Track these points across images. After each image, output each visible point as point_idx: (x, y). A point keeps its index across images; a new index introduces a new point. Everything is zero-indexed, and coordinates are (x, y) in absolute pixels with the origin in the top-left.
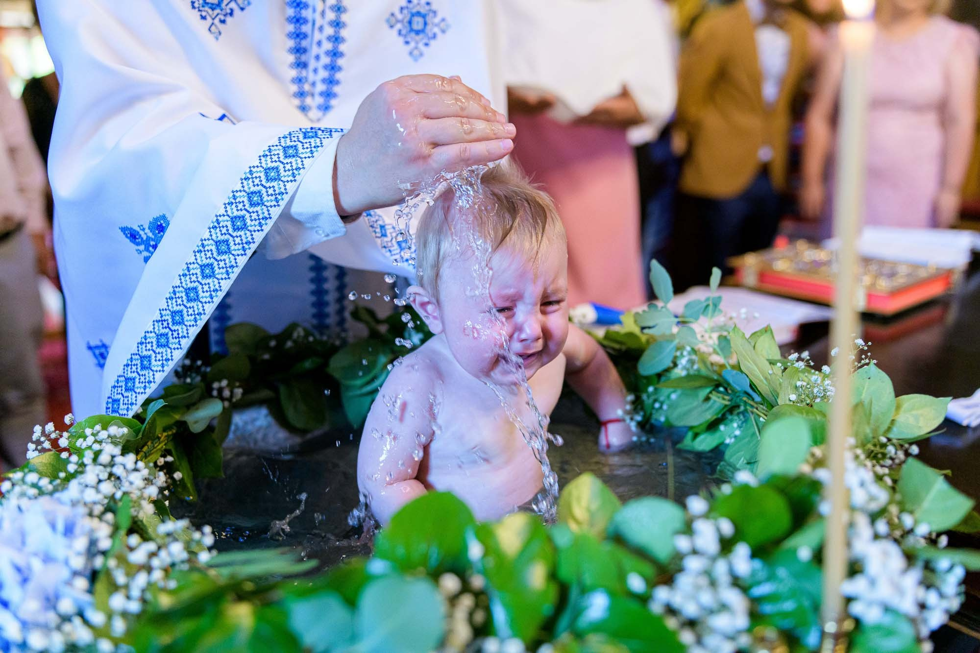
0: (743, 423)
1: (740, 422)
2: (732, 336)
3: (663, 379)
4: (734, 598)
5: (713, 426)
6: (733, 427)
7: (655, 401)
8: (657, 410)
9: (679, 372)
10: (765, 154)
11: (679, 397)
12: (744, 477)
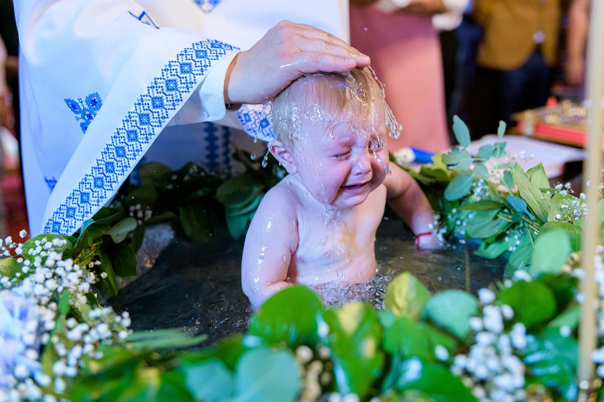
0: (522, 235)
1: (520, 235)
2: (513, 171)
3: (463, 203)
4: (514, 364)
5: (500, 238)
6: (515, 239)
7: (457, 219)
8: (459, 226)
9: (475, 198)
10: (538, 37)
11: (475, 216)
12: (521, 275)
